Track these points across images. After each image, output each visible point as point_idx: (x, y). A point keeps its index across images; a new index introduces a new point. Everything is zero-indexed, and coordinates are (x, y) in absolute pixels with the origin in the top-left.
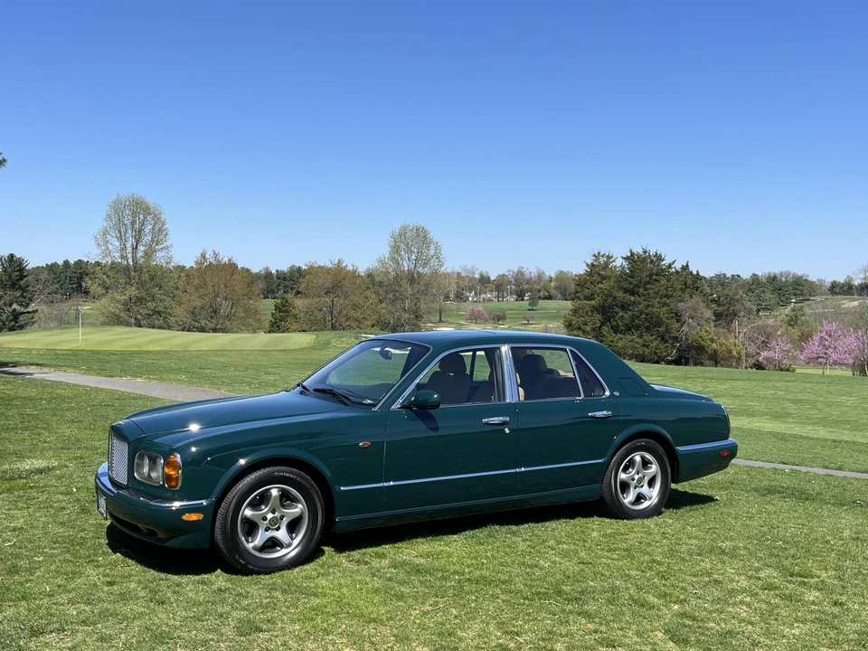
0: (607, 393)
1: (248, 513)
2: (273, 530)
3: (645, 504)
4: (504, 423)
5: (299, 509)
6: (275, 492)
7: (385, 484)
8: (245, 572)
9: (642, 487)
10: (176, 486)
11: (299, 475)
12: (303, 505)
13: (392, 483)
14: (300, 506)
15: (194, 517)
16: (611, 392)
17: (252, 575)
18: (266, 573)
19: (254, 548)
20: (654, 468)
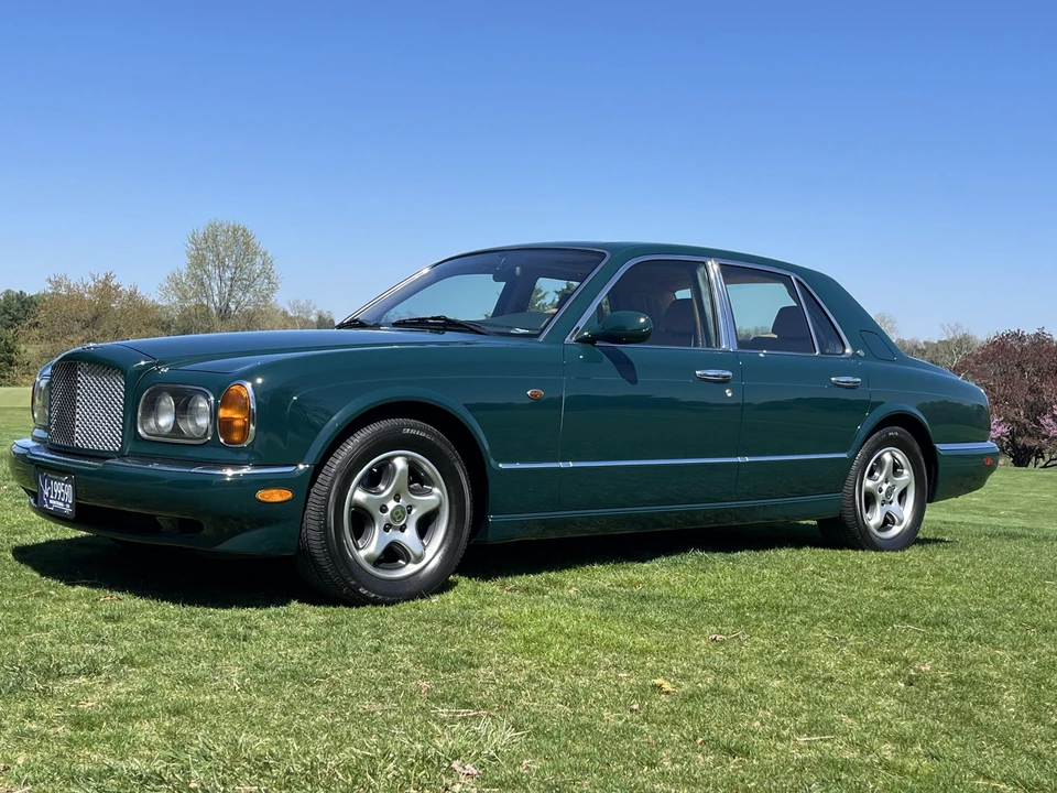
0: (848, 351)
1: (360, 496)
2: (395, 528)
3: (895, 530)
4: (725, 381)
5: (436, 495)
6: (400, 464)
7: (561, 465)
8: (354, 600)
9: (891, 503)
10: (243, 439)
11: (438, 437)
12: (441, 489)
13: (571, 465)
14: (436, 490)
15: (276, 496)
16: (855, 348)
17: (364, 605)
18: (388, 604)
19: (368, 559)
20: (907, 475)
